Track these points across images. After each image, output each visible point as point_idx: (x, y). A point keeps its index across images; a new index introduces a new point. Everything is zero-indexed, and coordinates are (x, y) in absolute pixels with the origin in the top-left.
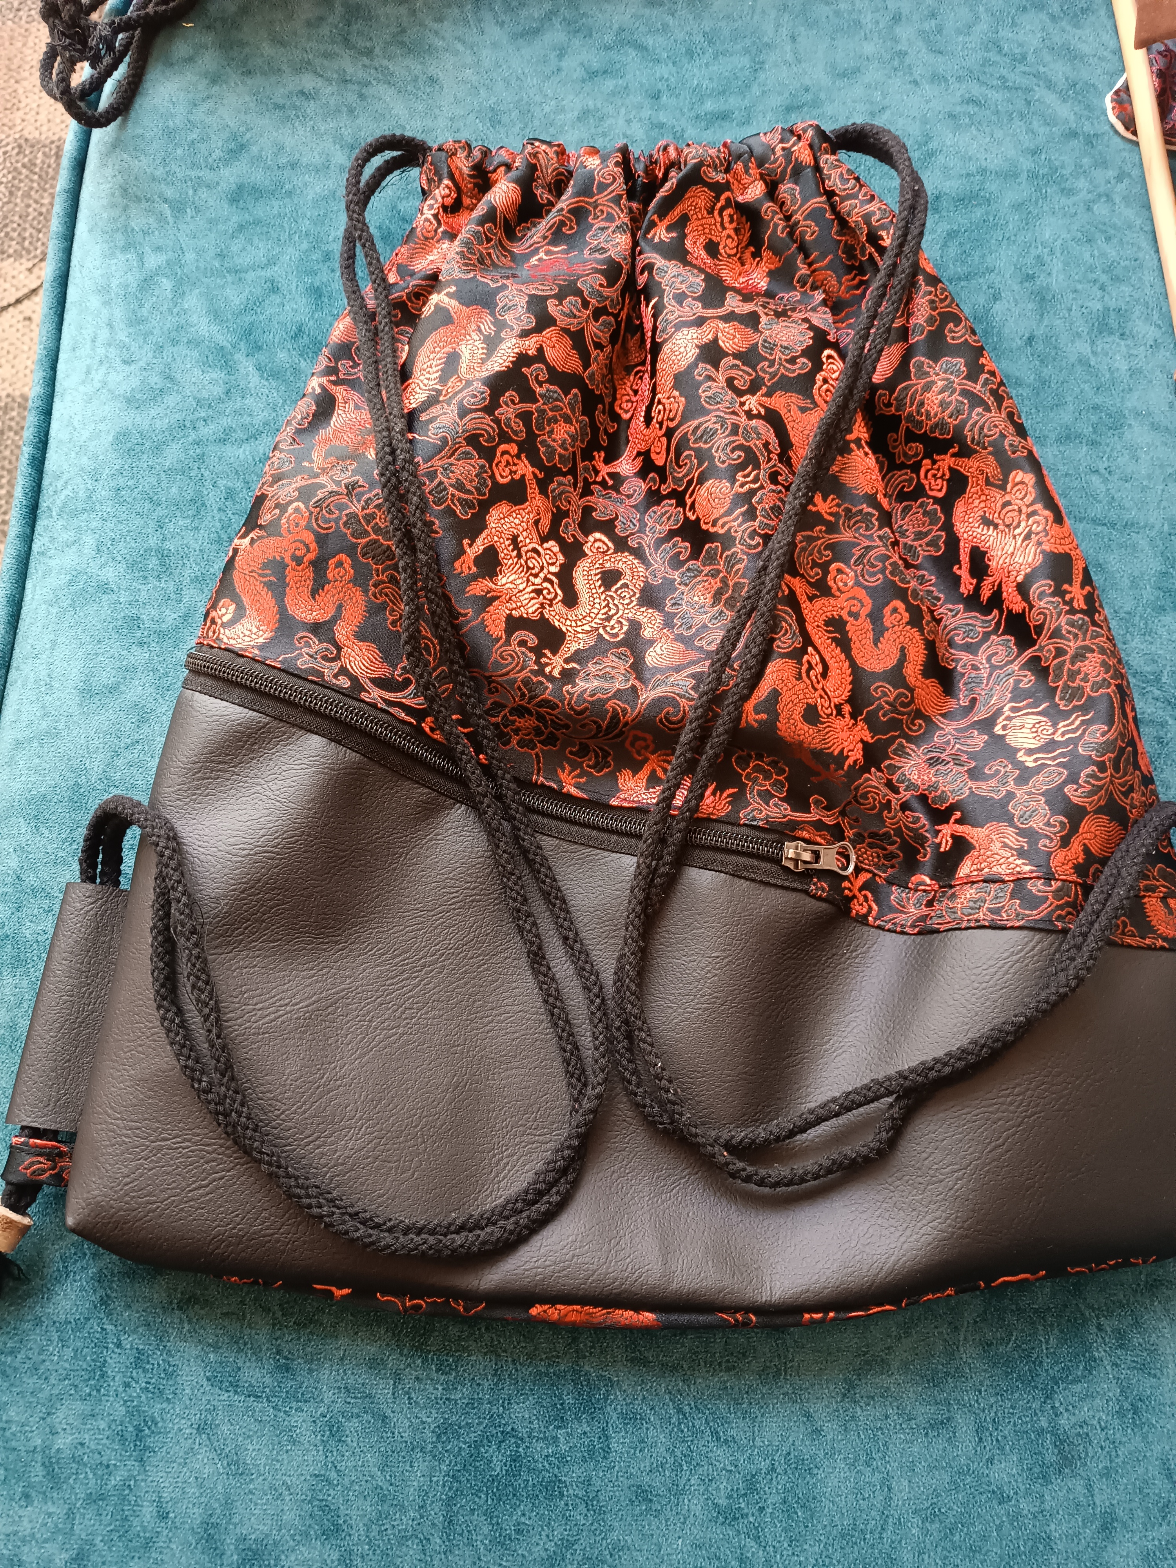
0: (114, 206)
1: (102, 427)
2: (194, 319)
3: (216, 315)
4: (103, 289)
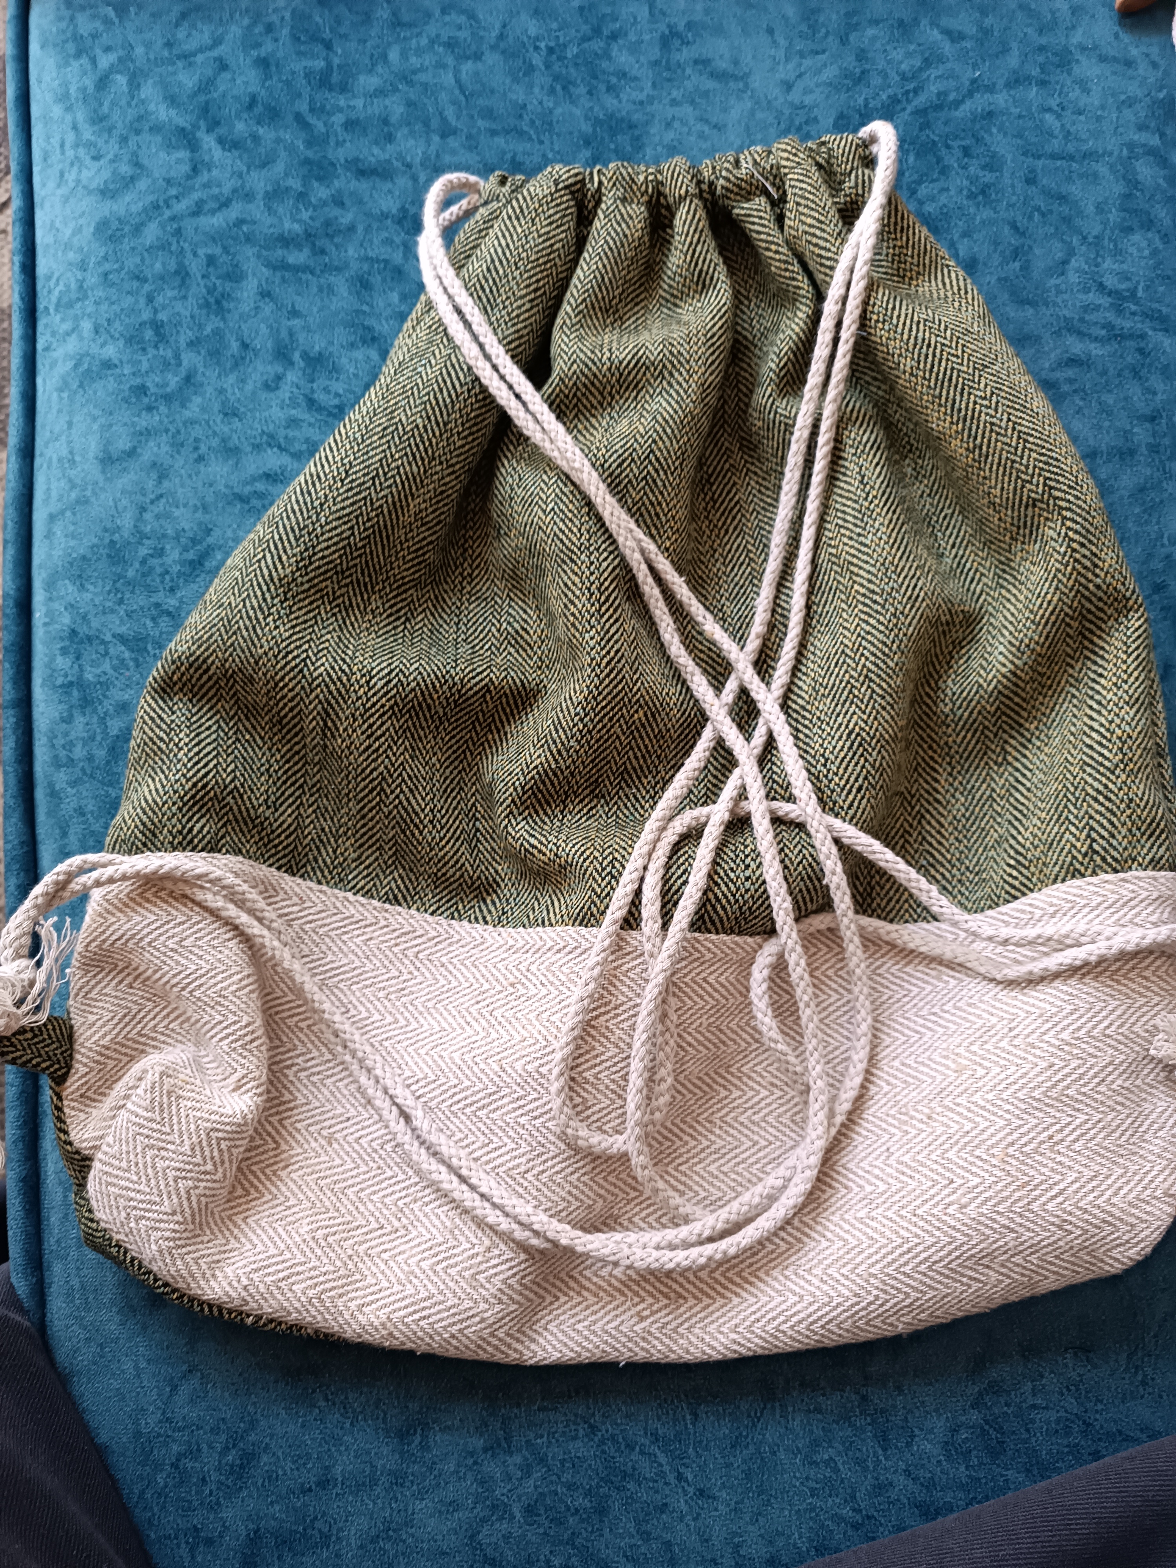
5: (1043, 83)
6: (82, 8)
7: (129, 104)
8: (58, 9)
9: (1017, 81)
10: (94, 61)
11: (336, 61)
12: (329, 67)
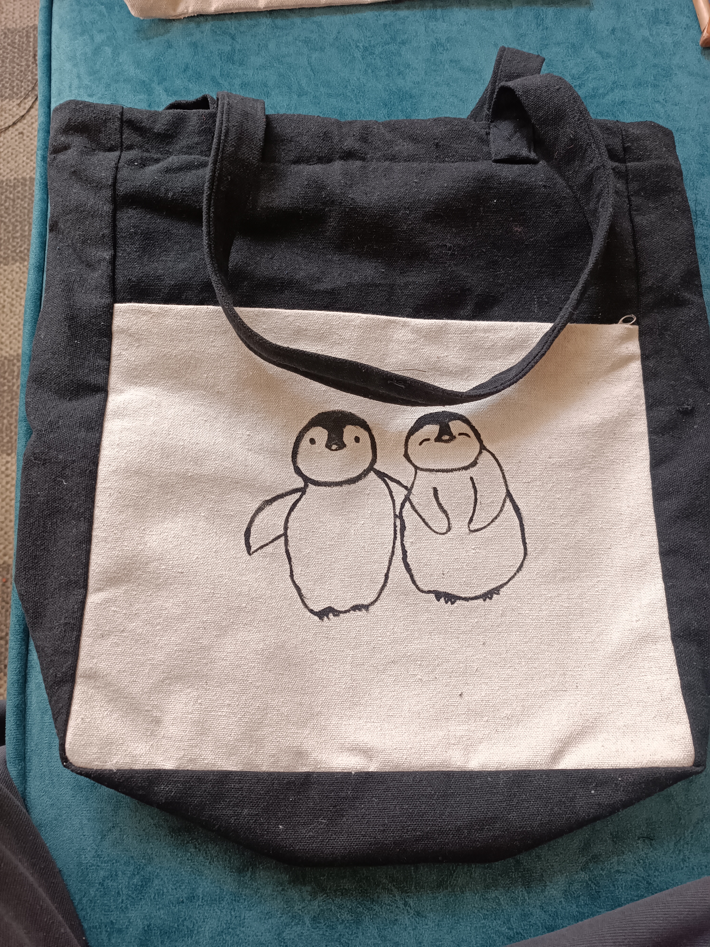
0: (73, 11)
3: (138, 64)
4: (72, 58)
5: (655, 86)
6: (86, 6)
7: (112, 64)
8: (72, 5)
9: (639, 84)
10: (92, 38)
11: (238, 47)
12: (233, 50)
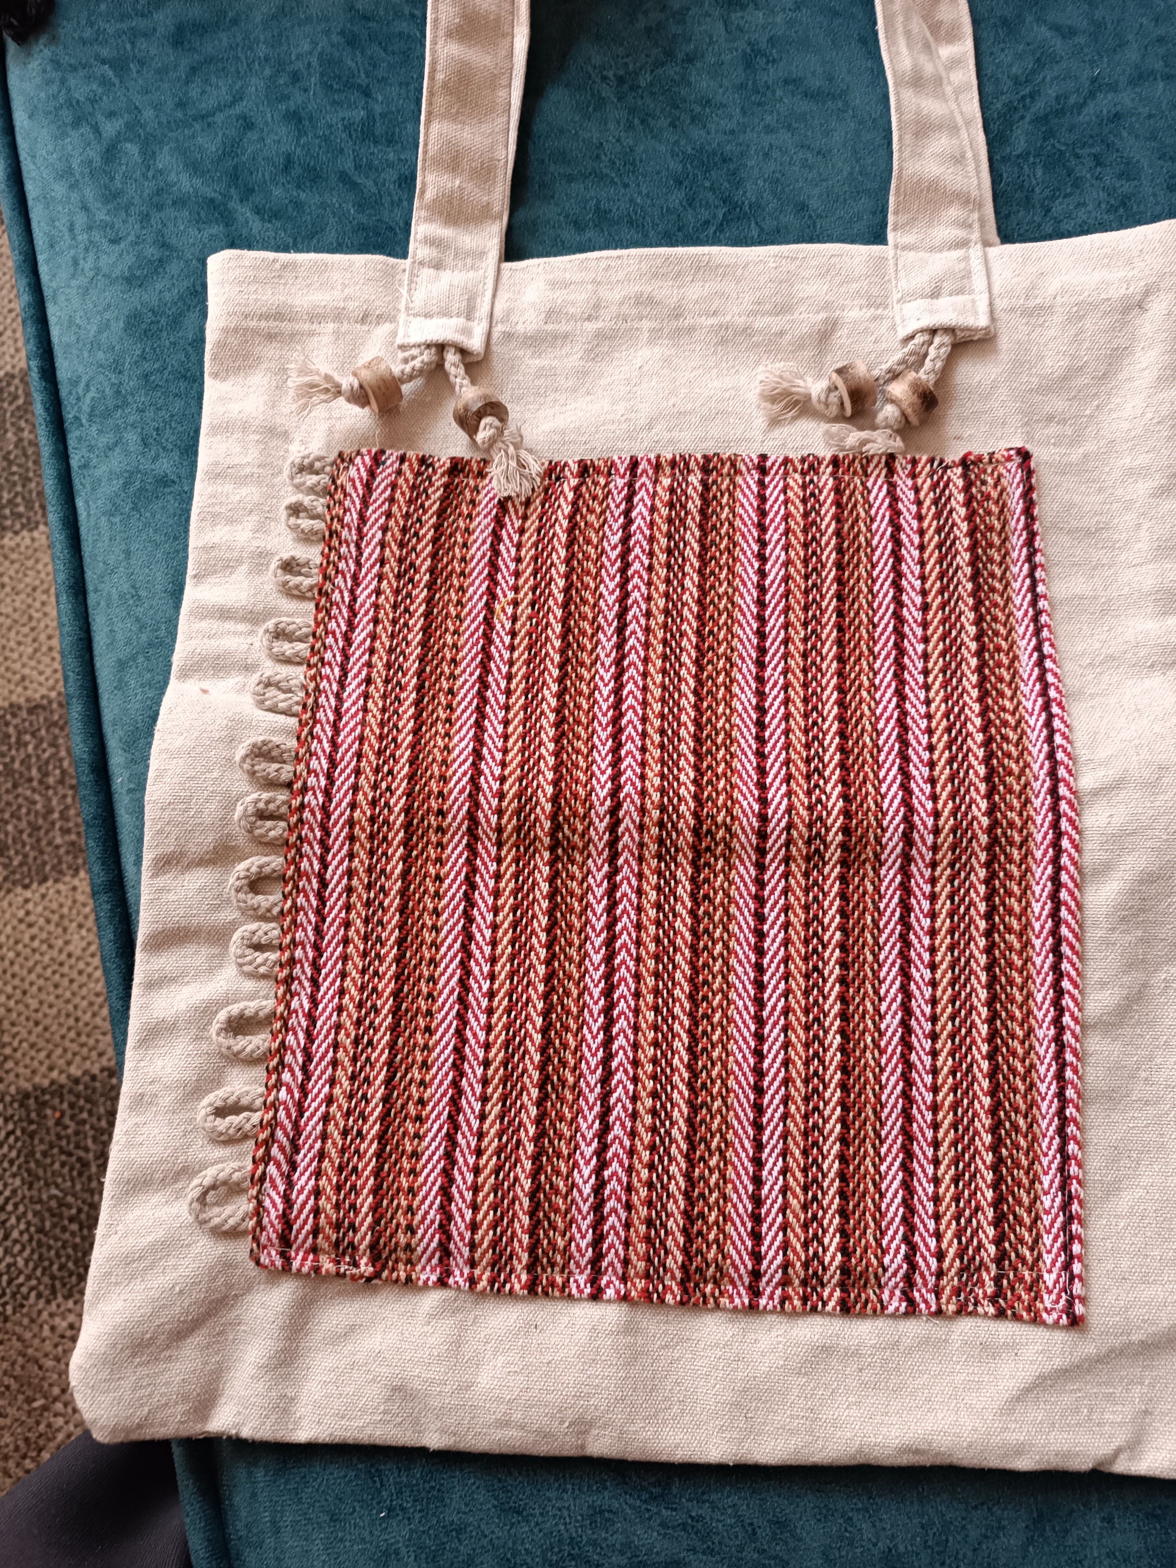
0: (49, 82)
1: (107, 315)
2: (173, 177)
3: (195, 167)
4: (66, 173)
